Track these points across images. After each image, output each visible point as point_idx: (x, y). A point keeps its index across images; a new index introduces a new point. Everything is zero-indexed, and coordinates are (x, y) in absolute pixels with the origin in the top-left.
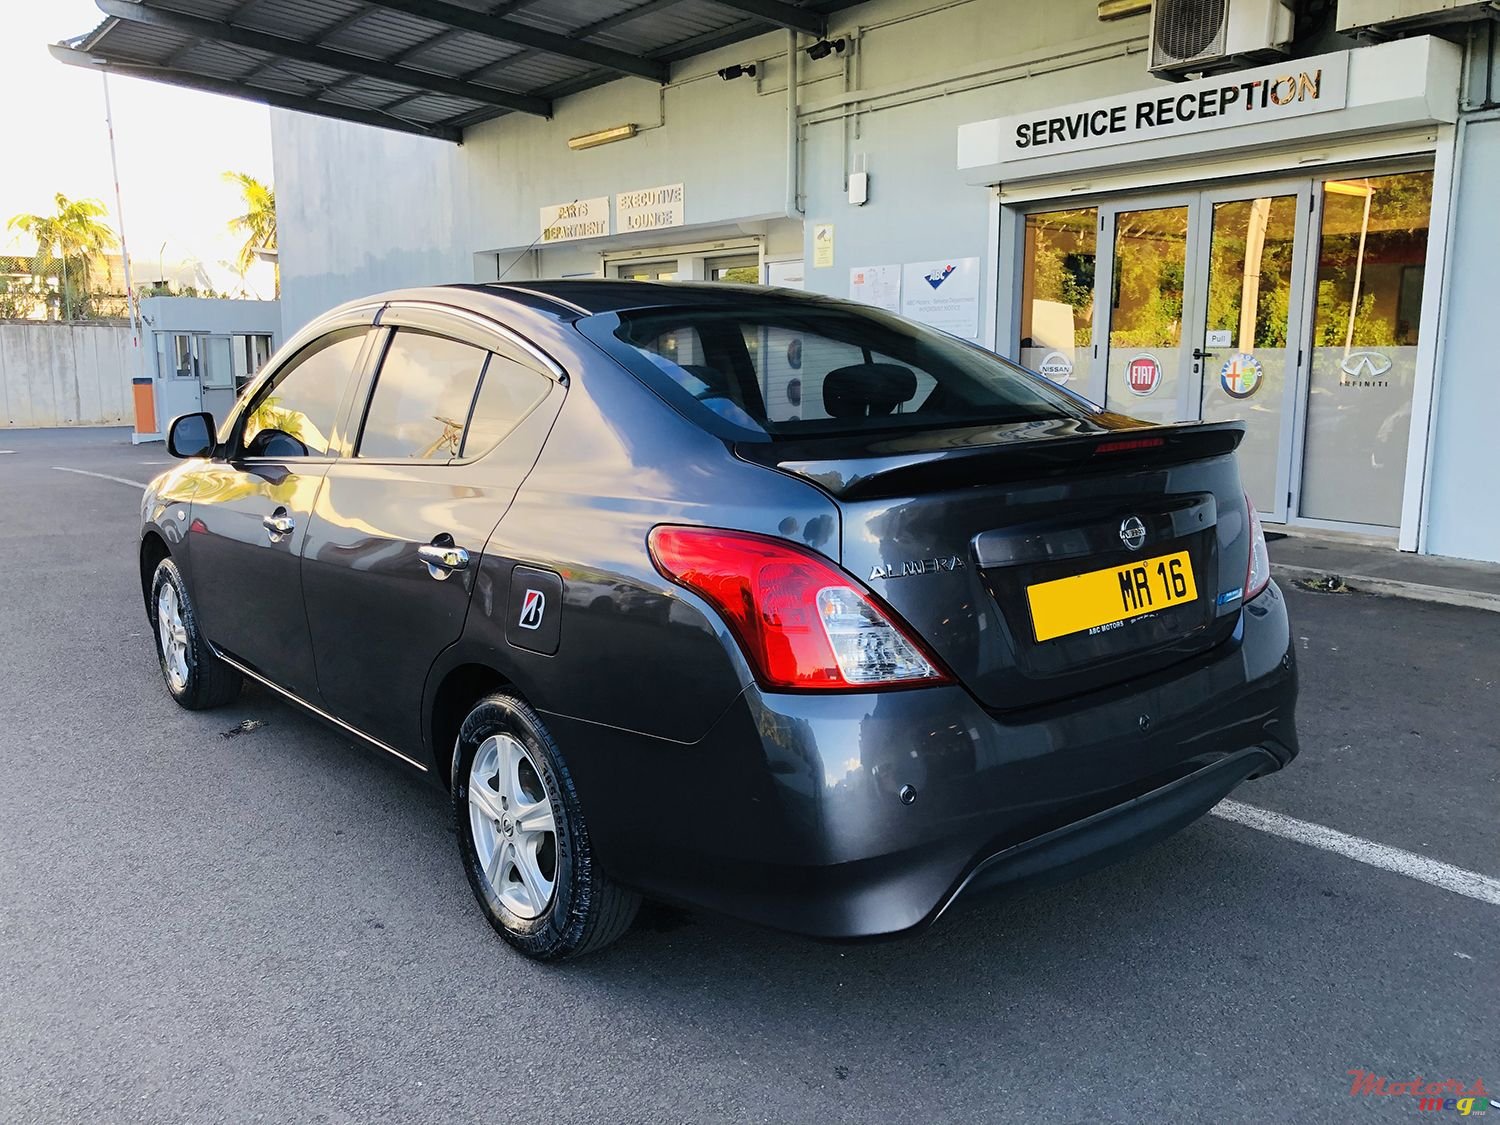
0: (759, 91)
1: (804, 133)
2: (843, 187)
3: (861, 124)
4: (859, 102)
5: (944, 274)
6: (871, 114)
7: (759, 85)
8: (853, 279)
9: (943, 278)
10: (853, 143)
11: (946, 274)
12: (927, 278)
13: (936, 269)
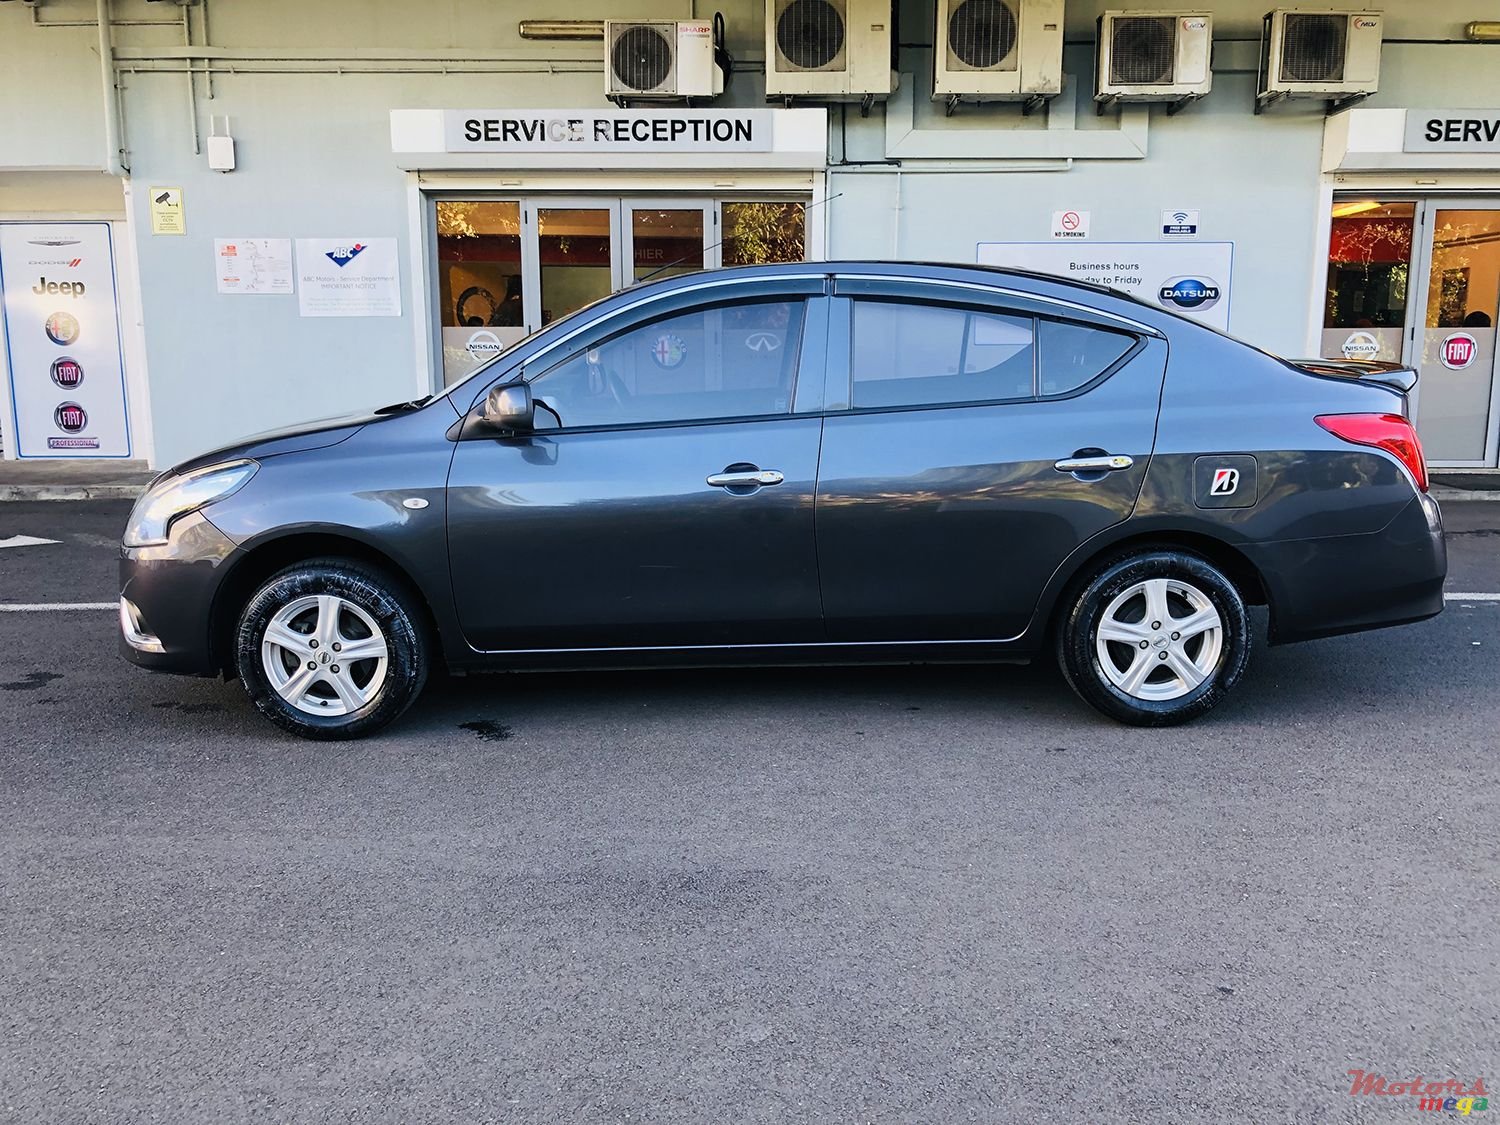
0: (37, 20)
1: (122, 82)
2: (195, 149)
3: (214, 84)
4: (210, 59)
5: (351, 252)
6: (231, 76)
7: (37, 13)
8: (218, 251)
9: (350, 256)
10: (205, 104)
11: (355, 252)
12: (330, 255)
13: (342, 248)
